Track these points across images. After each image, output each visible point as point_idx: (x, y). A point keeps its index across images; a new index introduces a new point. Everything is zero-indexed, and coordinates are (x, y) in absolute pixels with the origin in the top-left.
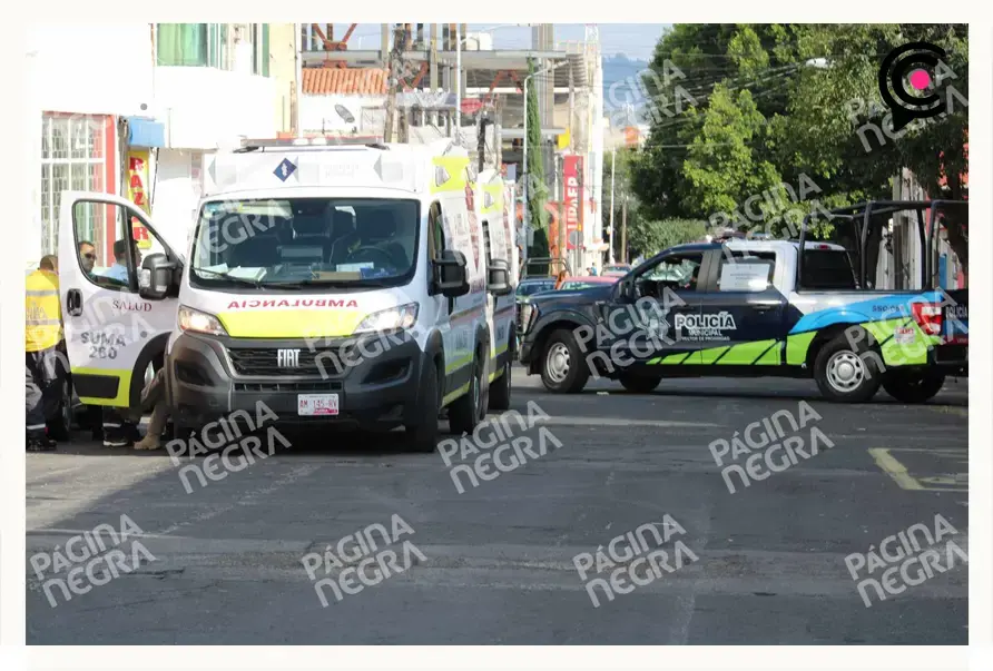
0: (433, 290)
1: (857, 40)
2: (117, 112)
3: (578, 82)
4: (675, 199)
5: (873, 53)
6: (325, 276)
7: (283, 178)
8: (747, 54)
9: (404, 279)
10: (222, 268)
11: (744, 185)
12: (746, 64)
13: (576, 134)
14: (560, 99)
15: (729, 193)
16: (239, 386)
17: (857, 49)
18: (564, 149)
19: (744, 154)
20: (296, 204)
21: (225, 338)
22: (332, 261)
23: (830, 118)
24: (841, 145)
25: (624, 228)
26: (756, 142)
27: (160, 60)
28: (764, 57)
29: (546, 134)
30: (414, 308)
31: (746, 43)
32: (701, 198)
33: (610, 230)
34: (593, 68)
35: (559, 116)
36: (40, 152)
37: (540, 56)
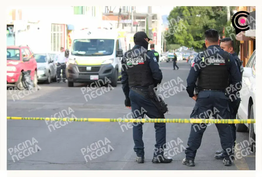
0: (117, 56)
1: (203, 11)
2: (66, 23)
3: (156, 19)
4: (173, 41)
5: (206, 14)
6: (96, 53)
7: (89, 35)
8: (186, 14)
9: (111, 54)
10: (77, 52)
11: (185, 38)
12: (186, 16)
13: (156, 29)
14: (153, 22)
15: (183, 39)
16: (80, 74)
17: (204, 13)
18: (153, 32)
19: (185, 32)
20: (91, 40)
21: (77, 65)
22: (97, 51)
23: (198, 26)
24: (200, 31)
25: (165, 46)
26: (188, 30)
27: (74, 14)
28: (189, 14)
29: (150, 28)
30: (113, 59)
31: (186, 12)
32: (177, 40)
33: (162, 46)
34: (159, 16)
35: (153, 25)
36: (51, 30)
37: (149, 14)
